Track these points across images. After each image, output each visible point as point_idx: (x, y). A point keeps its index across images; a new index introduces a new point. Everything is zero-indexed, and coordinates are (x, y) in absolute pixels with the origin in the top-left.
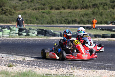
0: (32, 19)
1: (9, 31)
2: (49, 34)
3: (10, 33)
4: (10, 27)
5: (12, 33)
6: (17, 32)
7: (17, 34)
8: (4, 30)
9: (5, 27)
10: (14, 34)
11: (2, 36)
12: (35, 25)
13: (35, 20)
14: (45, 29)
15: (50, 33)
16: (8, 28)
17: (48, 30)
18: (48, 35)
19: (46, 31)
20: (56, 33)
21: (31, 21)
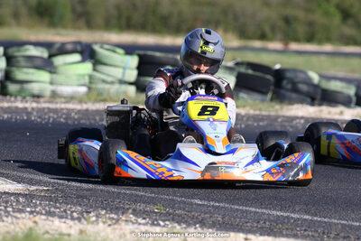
0: (318, 17)
1: (87, 67)
2: (295, 90)
3: (91, 77)
4: (96, 48)
5: (104, 81)
6: (132, 75)
7: (131, 84)
8: (59, 60)
9: (69, 47)
10: (112, 83)
11: (48, 93)
12: (328, 48)
13: (337, 19)
14: (278, 67)
15: (303, 87)
16: (81, 53)
17: (295, 71)
18: (289, 94)
19: (279, 75)
20: (335, 86)
21: (311, 24)
